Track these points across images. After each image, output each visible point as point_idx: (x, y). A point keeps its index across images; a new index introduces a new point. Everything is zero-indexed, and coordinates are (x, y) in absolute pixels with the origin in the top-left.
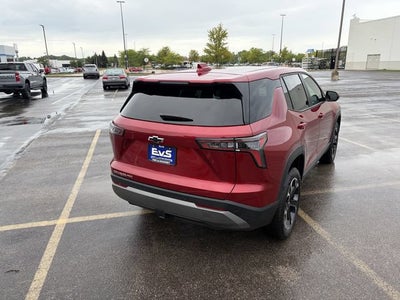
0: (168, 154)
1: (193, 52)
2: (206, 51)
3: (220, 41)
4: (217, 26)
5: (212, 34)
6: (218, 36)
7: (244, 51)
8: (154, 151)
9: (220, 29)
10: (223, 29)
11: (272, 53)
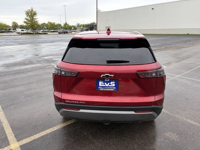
0: (113, 84)
1: (14, 23)
2: (25, 22)
3: (33, 17)
4: (30, 9)
5: (27, 13)
6: (31, 14)
7: (44, 23)
8: (101, 84)
9: (32, 11)
10: (34, 10)
11: (60, 25)
